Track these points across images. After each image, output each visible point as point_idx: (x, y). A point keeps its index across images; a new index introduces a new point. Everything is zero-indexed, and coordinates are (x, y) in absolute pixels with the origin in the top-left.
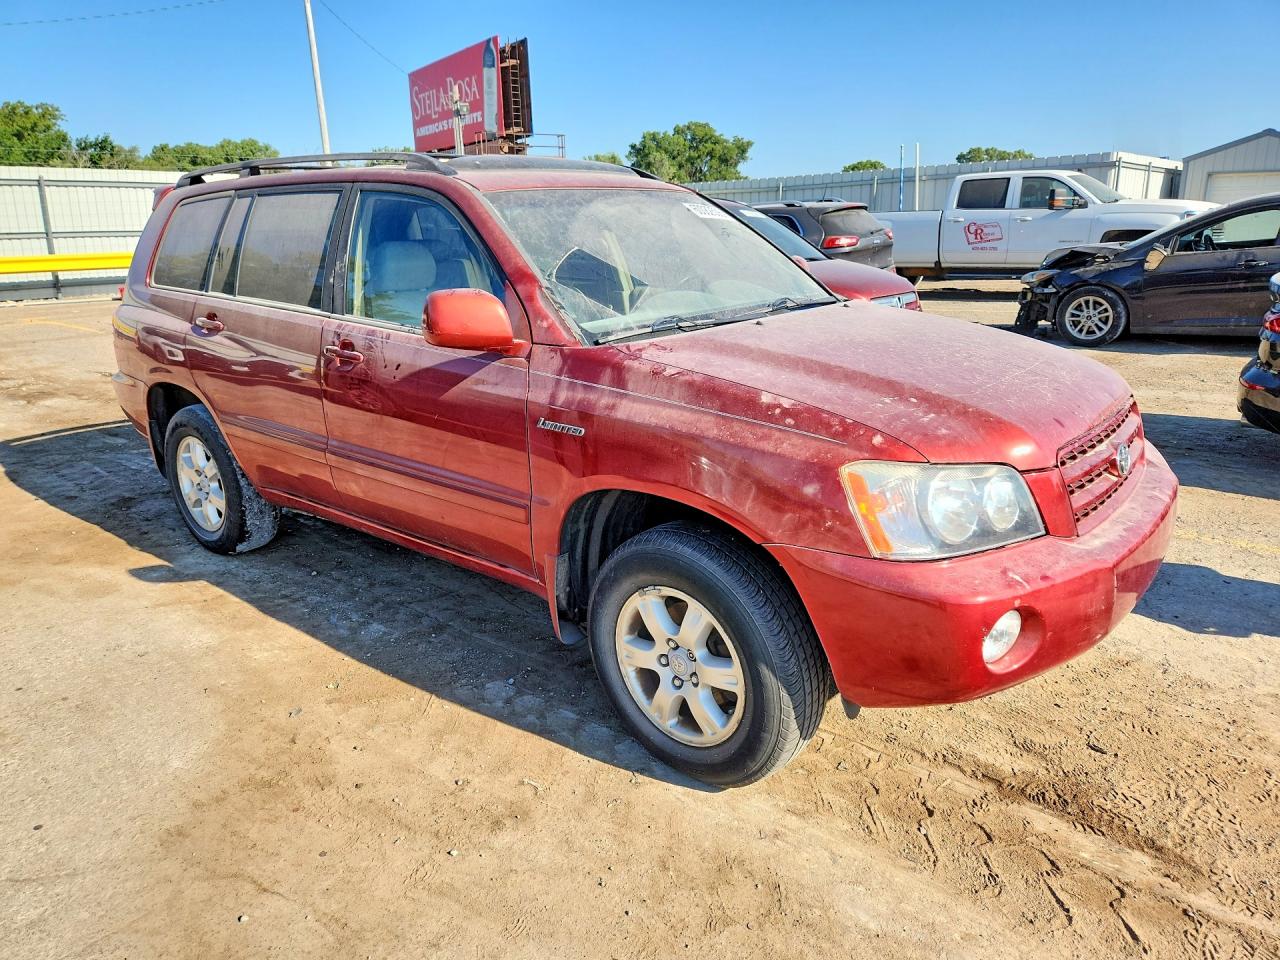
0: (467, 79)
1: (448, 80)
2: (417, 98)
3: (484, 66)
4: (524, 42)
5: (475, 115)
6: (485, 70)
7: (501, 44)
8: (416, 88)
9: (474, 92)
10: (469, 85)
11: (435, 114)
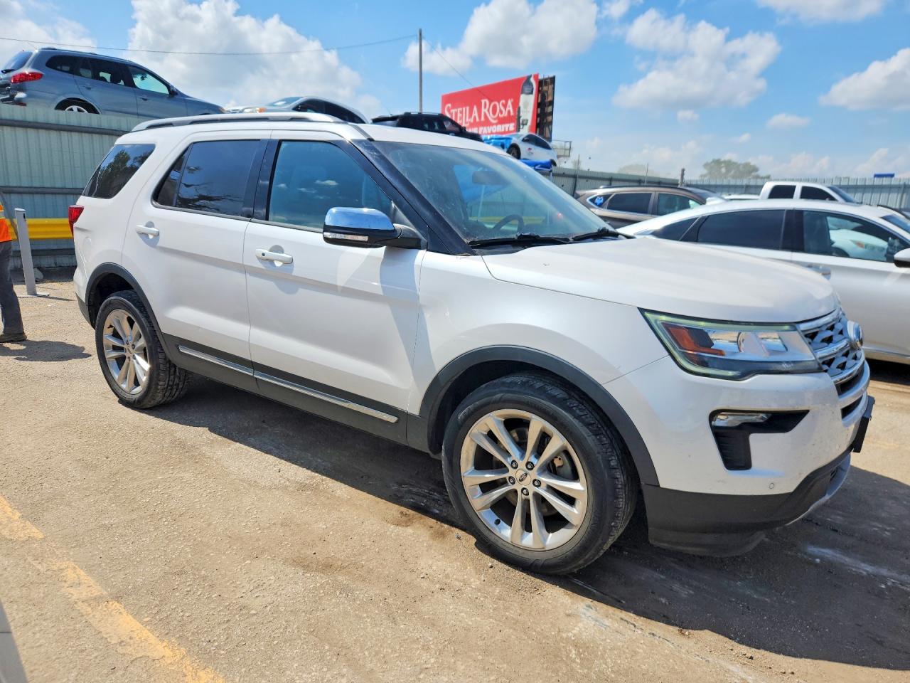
0: (504, 101)
1: (483, 101)
2: (449, 110)
3: (522, 93)
4: (553, 80)
5: (507, 126)
6: (523, 97)
7: (541, 77)
8: (449, 105)
9: (509, 112)
10: (505, 106)
11: (466, 123)
